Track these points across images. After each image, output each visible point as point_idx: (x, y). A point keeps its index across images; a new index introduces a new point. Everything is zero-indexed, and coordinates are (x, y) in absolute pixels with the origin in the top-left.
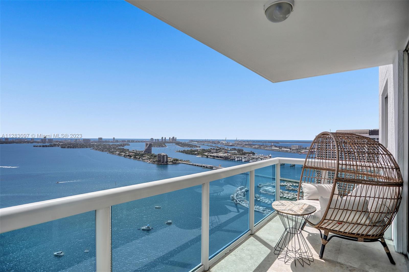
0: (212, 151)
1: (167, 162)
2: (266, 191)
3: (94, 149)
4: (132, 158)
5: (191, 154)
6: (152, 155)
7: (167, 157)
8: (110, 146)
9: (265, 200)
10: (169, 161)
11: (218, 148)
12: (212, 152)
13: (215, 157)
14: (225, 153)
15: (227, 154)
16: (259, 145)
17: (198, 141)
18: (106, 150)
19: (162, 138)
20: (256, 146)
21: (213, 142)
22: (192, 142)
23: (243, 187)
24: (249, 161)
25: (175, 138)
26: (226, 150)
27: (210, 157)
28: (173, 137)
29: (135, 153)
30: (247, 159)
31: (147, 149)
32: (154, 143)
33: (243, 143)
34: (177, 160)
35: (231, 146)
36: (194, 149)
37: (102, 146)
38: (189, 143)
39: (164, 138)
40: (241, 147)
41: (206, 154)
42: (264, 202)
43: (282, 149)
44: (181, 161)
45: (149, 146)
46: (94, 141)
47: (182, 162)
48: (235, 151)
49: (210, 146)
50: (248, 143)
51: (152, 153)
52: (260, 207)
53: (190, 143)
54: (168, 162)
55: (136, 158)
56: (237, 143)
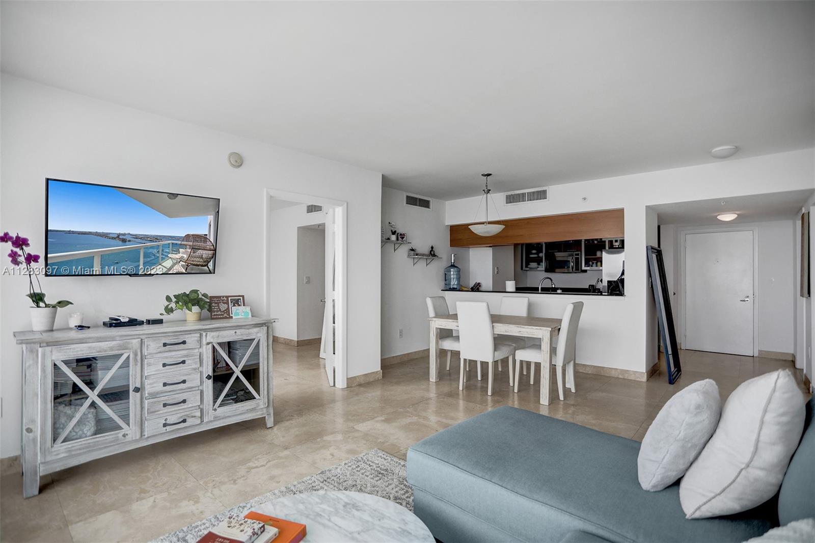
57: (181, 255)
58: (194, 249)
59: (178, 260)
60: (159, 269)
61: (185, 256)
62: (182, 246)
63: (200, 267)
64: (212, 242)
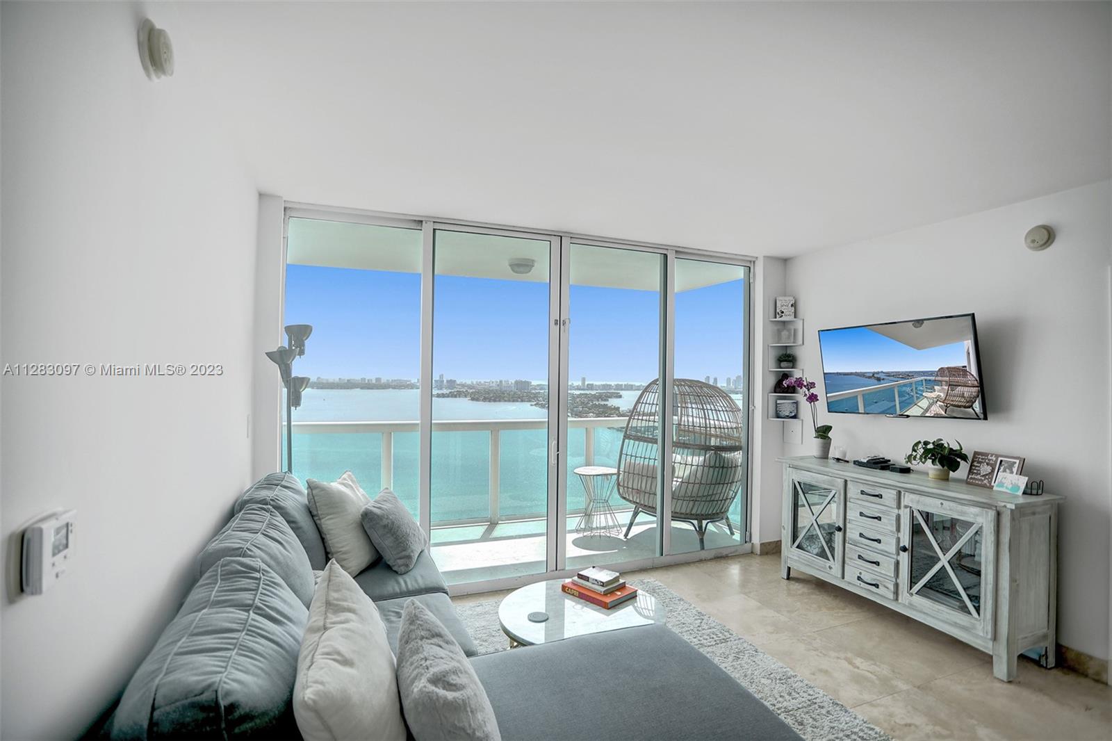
57: (936, 393)
58: (952, 385)
59: (935, 399)
60: (914, 411)
61: (942, 395)
62: (939, 383)
63: (963, 409)
64: (975, 375)
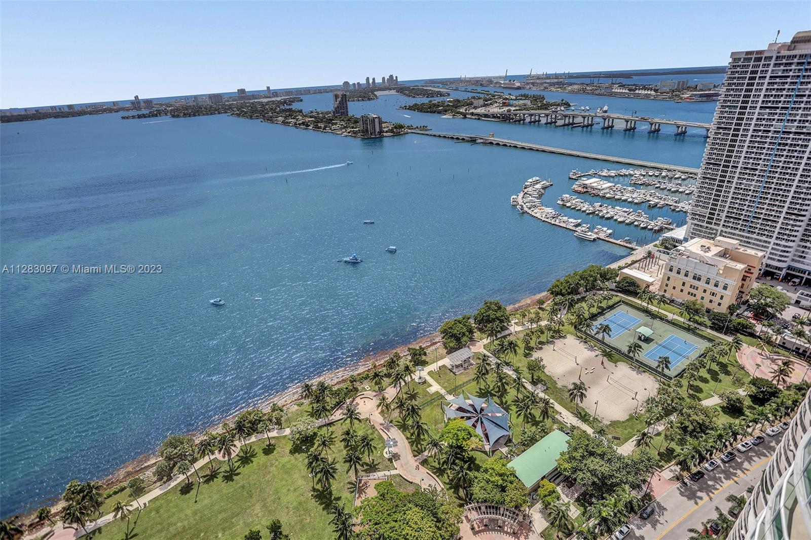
0: (476, 103)
1: (381, 132)
2: (585, 186)
3: (233, 114)
4: (311, 128)
5: (431, 112)
6: (349, 120)
7: (381, 123)
8: (262, 105)
9: (582, 205)
10: (385, 130)
11: (488, 95)
12: (475, 105)
13: (481, 116)
14: (504, 104)
15: (507, 108)
16: (583, 84)
17: (444, 82)
18: (257, 116)
19: (368, 79)
20: (576, 87)
21: (477, 81)
22: (432, 85)
23: (538, 178)
24: (555, 122)
25: (395, 78)
26: (507, 99)
27: (470, 116)
28: (391, 76)
29: (315, 118)
30: (551, 118)
31: (338, 107)
32: (351, 92)
33: (545, 81)
34: (401, 127)
35: (519, 88)
36: (436, 100)
37: (248, 107)
38: (425, 88)
39: (371, 81)
40: (540, 90)
41: (462, 110)
42: (580, 210)
43: (637, 92)
44: (409, 129)
45: (342, 100)
46: (230, 98)
47: (413, 131)
48: (526, 102)
49: (471, 92)
50: (556, 80)
51: (350, 114)
52: (570, 220)
53: (427, 88)
54: (384, 132)
55: (319, 128)
56: (531, 81)
